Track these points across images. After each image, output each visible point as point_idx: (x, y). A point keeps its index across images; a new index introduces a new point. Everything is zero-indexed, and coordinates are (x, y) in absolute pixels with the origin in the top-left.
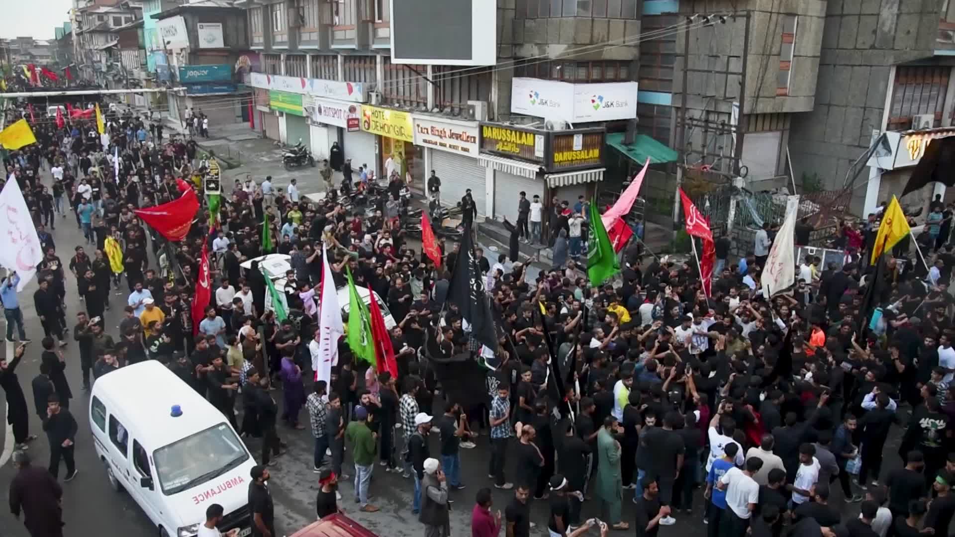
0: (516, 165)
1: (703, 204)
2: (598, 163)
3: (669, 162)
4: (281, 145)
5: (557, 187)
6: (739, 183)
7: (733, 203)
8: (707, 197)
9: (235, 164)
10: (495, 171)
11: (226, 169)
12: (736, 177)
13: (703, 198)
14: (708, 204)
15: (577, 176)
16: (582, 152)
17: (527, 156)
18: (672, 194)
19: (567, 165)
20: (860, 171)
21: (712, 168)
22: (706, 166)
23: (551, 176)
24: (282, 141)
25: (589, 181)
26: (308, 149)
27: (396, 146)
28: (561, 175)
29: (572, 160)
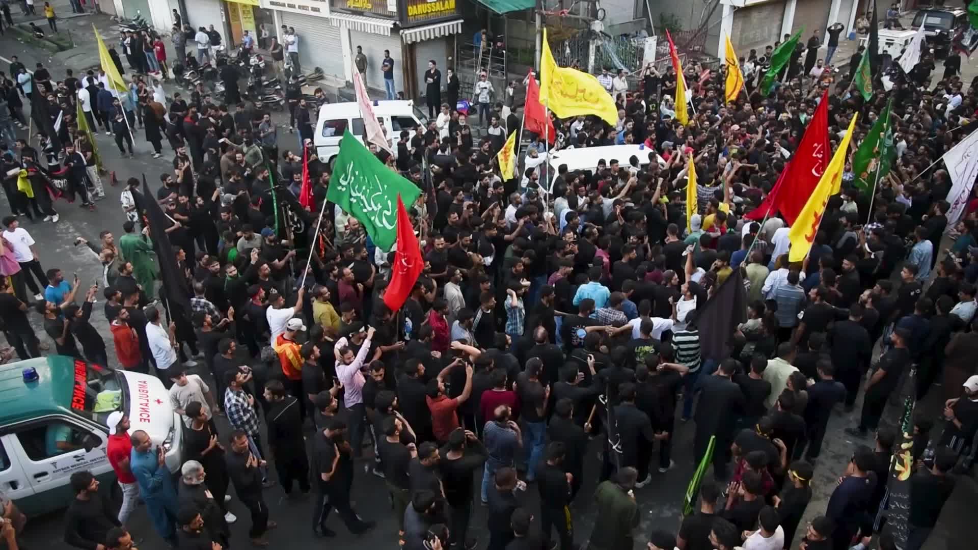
0: (369, 22)
1: (564, 51)
2: (455, 15)
3: (528, 9)
4: (119, 20)
5: (414, 43)
6: (597, 26)
7: (592, 48)
8: (567, 43)
9: (66, 45)
10: (349, 30)
11: (57, 51)
12: (593, 21)
13: (563, 44)
14: (568, 51)
15: (434, 29)
16: (438, 3)
17: (380, 11)
18: (533, 43)
19: (422, 18)
20: (714, 9)
21: (570, 13)
22: (565, 10)
23: (407, 32)
24: (119, 15)
25: (447, 34)
26: (147, 22)
27: (244, 12)
28: (417, 30)
29: (427, 13)
